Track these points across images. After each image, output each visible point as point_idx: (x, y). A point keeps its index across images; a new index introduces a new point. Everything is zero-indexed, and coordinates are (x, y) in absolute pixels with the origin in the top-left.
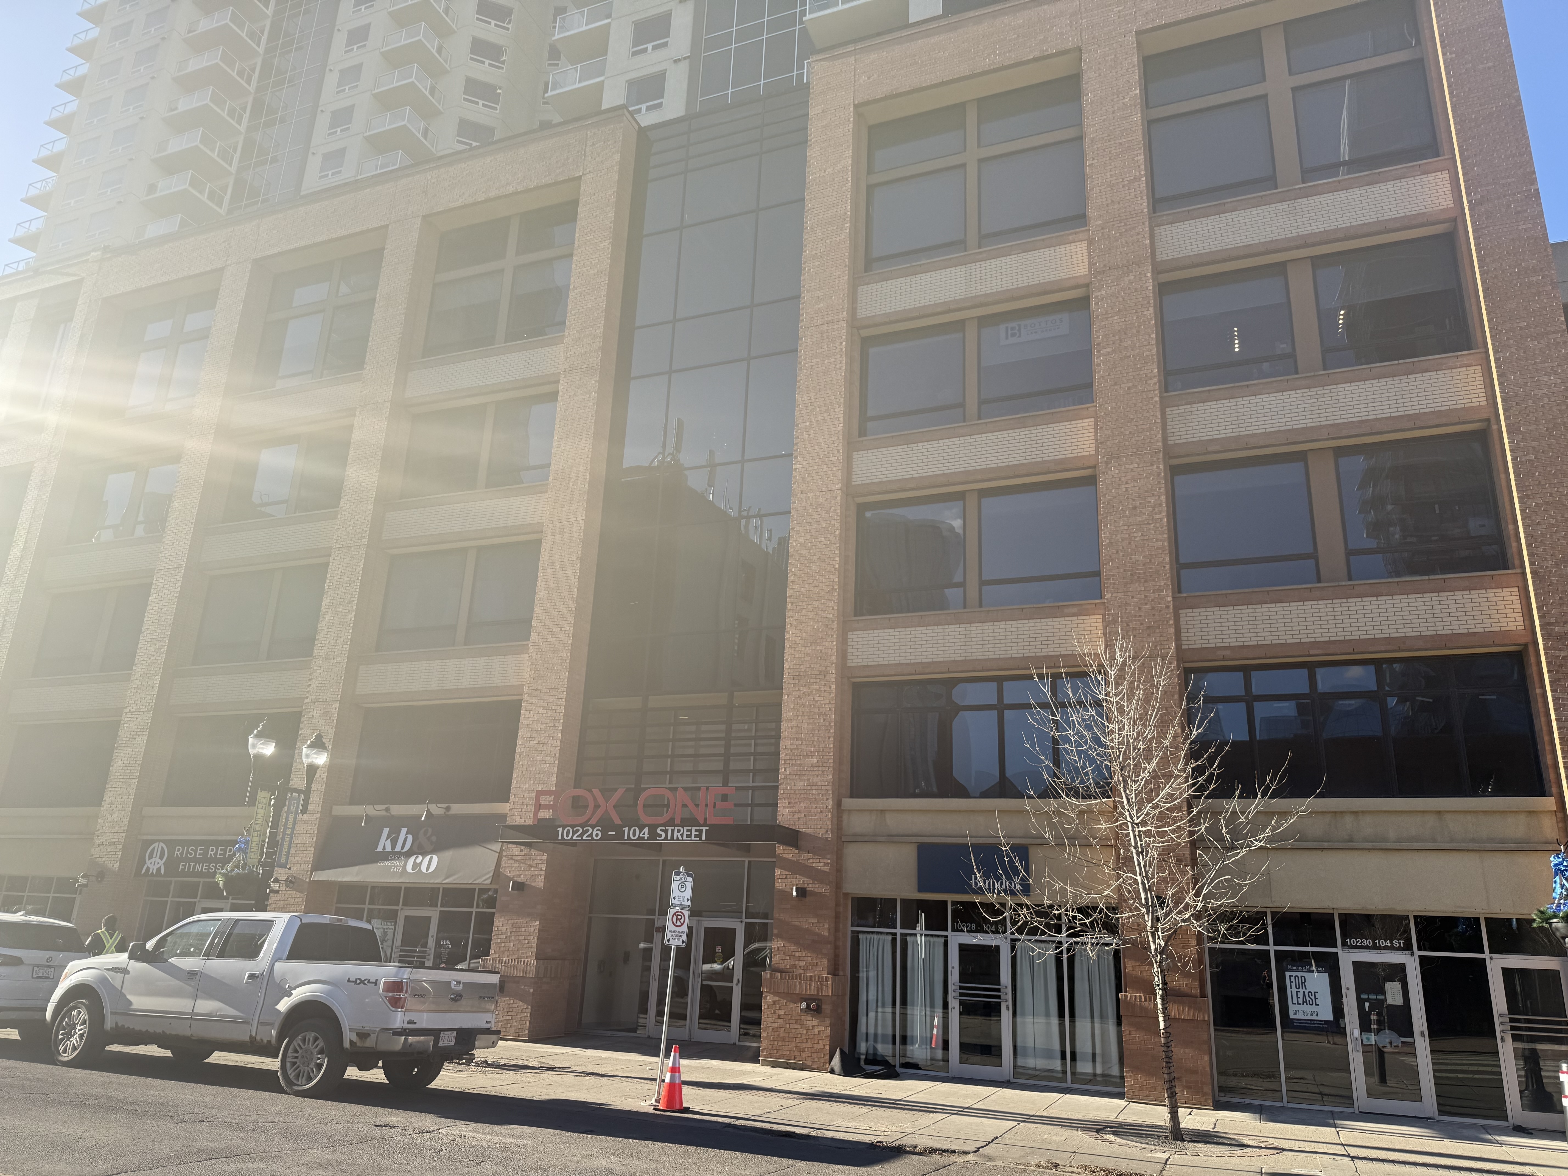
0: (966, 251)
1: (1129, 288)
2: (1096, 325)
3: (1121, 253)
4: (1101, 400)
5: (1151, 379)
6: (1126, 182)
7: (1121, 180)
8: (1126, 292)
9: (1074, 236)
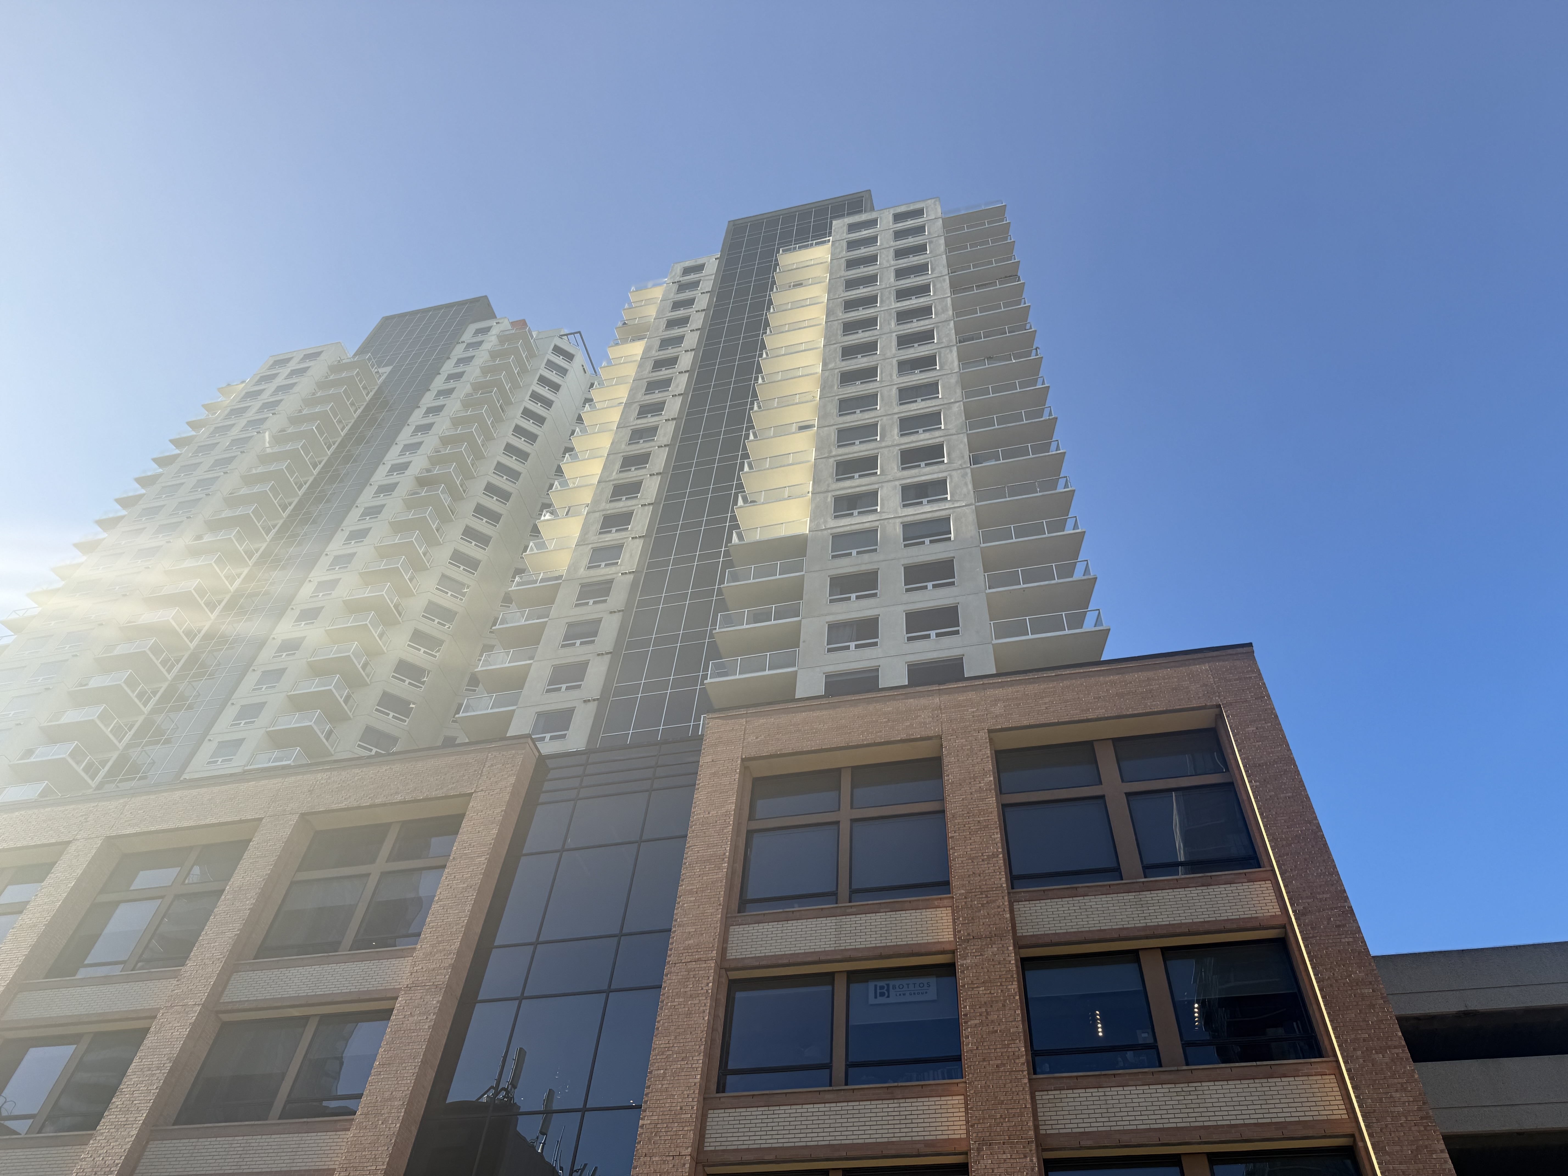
0: (837, 903)
1: (993, 960)
2: (963, 995)
3: (983, 923)
4: (971, 1076)
5: (1019, 1058)
6: (986, 857)
7: (980, 854)
8: (990, 963)
9: (939, 901)
